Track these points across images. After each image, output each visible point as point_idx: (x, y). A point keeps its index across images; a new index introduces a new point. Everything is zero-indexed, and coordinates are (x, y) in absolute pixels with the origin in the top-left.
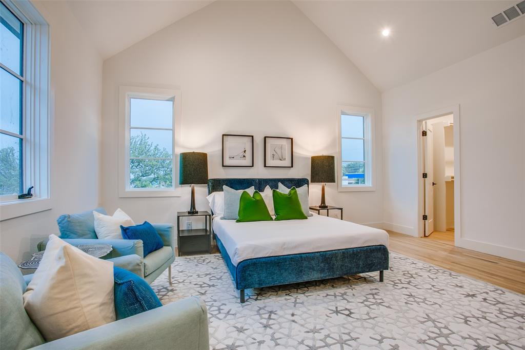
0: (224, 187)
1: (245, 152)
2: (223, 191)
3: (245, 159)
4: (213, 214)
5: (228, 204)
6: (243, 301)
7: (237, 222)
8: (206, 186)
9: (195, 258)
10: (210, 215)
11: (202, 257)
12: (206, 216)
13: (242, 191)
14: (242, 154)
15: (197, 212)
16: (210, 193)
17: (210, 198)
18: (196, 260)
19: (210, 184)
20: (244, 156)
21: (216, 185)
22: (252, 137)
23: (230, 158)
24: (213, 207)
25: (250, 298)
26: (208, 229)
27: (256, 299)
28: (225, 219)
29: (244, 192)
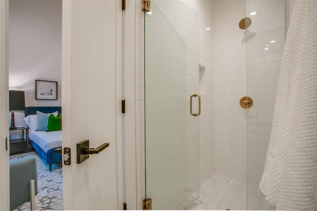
0: (37, 112)
1: (52, 91)
2: (36, 114)
3: (52, 95)
4: (28, 129)
5: (40, 122)
6: (51, 170)
7: (46, 132)
8: (24, 112)
9: (15, 157)
10: (27, 130)
11: (21, 155)
12: (23, 130)
13: (50, 114)
14: (50, 92)
15: (16, 128)
16: (26, 116)
17: (26, 119)
18: (16, 158)
19: (26, 110)
20: (51, 94)
21: (31, 111)
22: (57, 82)
23: (41, 94)
24: (29, 124)
25: (55, 168)
26: (25, 138)
27: (58, 169)
28: (38, 131)
29: (51, 114)
